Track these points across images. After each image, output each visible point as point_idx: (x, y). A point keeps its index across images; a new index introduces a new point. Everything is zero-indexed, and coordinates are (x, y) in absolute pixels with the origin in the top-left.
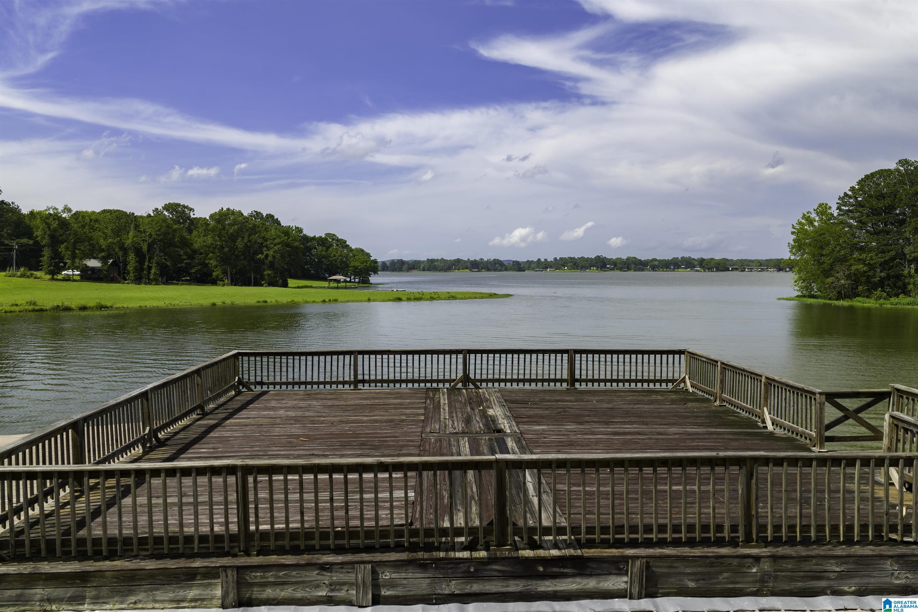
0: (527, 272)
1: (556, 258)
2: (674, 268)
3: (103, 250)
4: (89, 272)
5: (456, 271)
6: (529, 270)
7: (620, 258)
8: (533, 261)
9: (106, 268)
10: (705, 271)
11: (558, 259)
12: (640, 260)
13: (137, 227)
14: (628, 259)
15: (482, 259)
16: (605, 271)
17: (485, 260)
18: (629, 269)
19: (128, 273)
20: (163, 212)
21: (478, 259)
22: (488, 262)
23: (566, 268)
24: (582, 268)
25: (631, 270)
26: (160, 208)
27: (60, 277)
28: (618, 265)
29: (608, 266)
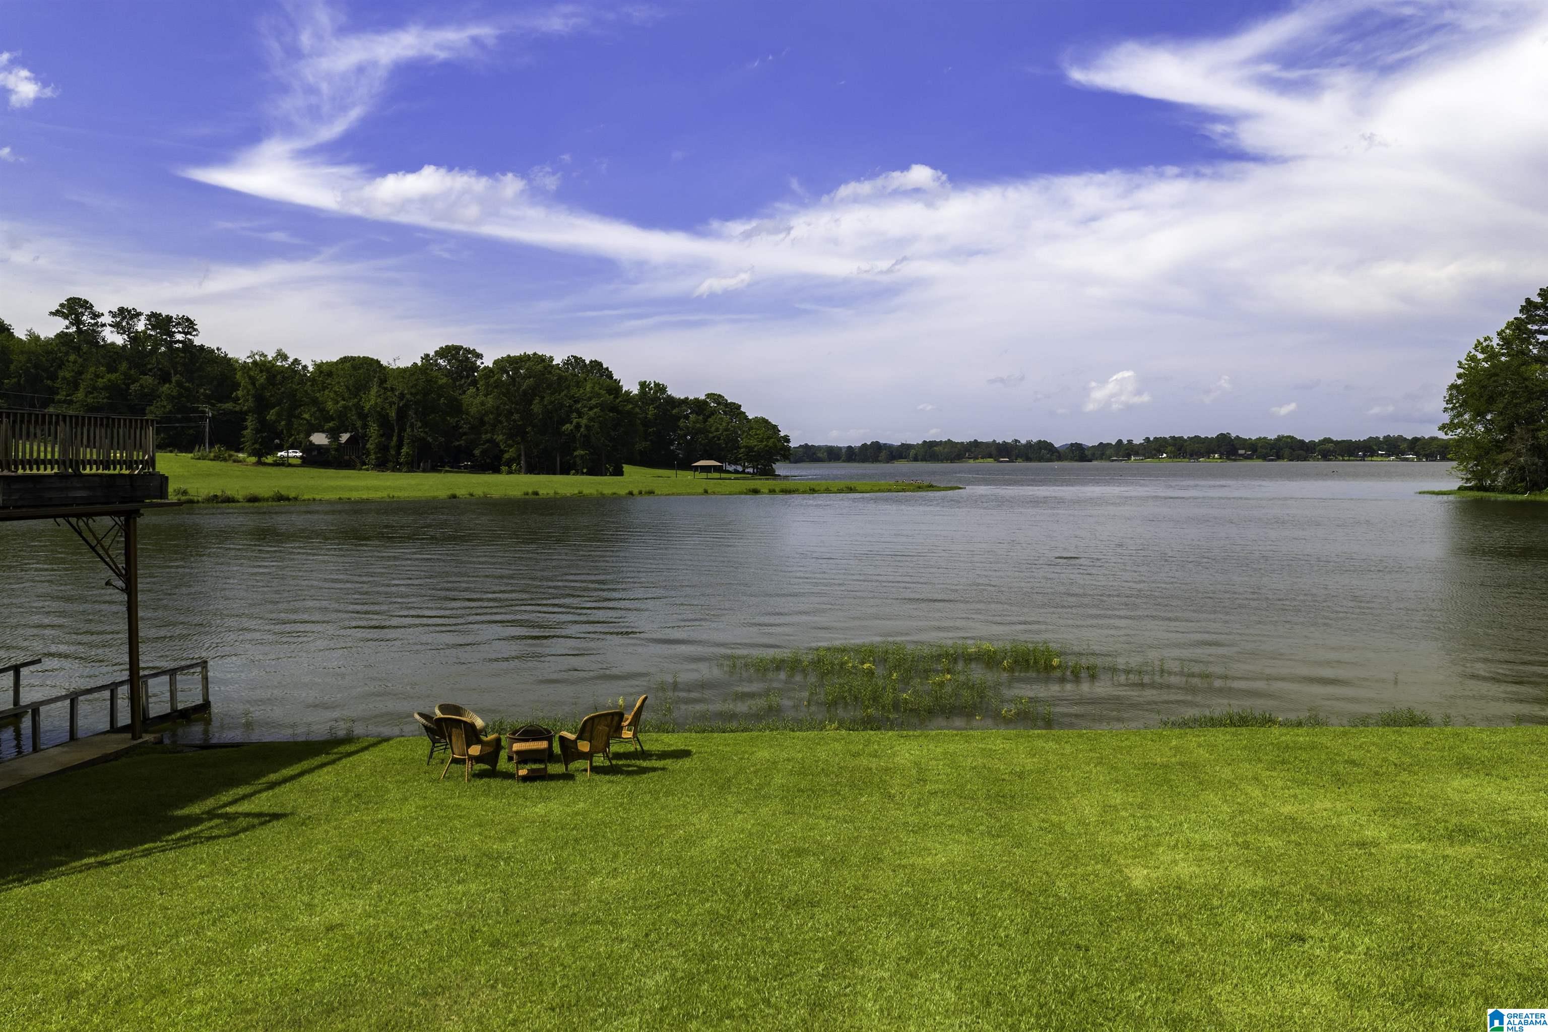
0: (1095, 463)
1: (1148, 439)
2: (1364, 455)
3: (332, 419)
4: (315, 453)
5: (972, 461)
6: (1101, 459)
7: (1265, 438)
8: (1109, 444)
9: (334, 446)
10: (1419, 460)
11: (1152, 439)
12: (1302, 442)
13: (383, 381)
14: (1280, 439)
15: (1016, 441)
16: (1235, 460)
17: (1023, 442)
18: (1279, 457)
19: (368, 454)
20: (436, 360)
21: (1009, 441)
22: (1029, 445)
23: (1165, 455)
24: (1191, 455)
25: (1283, 459)
26: (432, 354)
27: (270, 459)
28: (1259, 450)
29: (1241, 452)
